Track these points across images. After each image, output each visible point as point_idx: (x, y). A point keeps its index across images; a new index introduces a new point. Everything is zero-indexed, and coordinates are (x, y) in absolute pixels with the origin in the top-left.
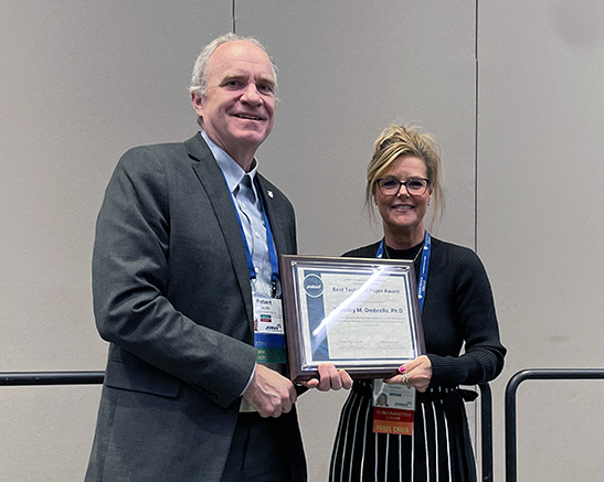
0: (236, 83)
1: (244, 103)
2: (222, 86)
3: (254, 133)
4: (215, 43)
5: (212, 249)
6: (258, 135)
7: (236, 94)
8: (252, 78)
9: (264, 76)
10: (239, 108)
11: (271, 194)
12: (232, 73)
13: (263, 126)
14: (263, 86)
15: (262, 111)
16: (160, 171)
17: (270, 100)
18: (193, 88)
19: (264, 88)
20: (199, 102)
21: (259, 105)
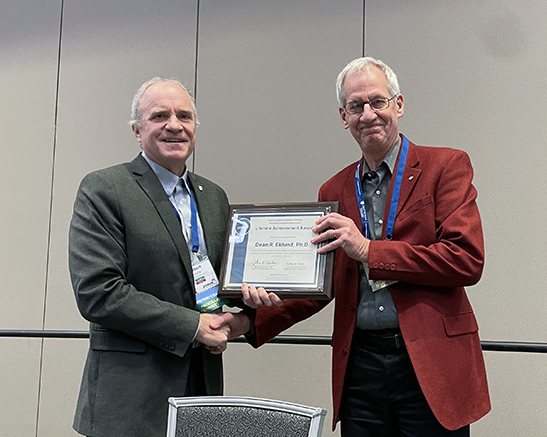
0: (162, 116)
1: (168, 130)
2: (151, 119)
3: (178, 152)
4: (144, 86)
5: (158, 241)
6: (182, 154)
7: (161, 125)
8: (173, 111)
9: (183, 109)
10: (164, 134)
11: (201, 188)
12: (157, 110)
13: (185, 146)
14: (183, 116)
15: (184, 135)
16: (111, 188)
17: (190, 126)
18: (133, 122)
19: (184, 117)
20: (138, 132)
21: (181, 131)
